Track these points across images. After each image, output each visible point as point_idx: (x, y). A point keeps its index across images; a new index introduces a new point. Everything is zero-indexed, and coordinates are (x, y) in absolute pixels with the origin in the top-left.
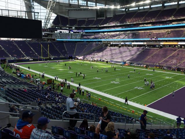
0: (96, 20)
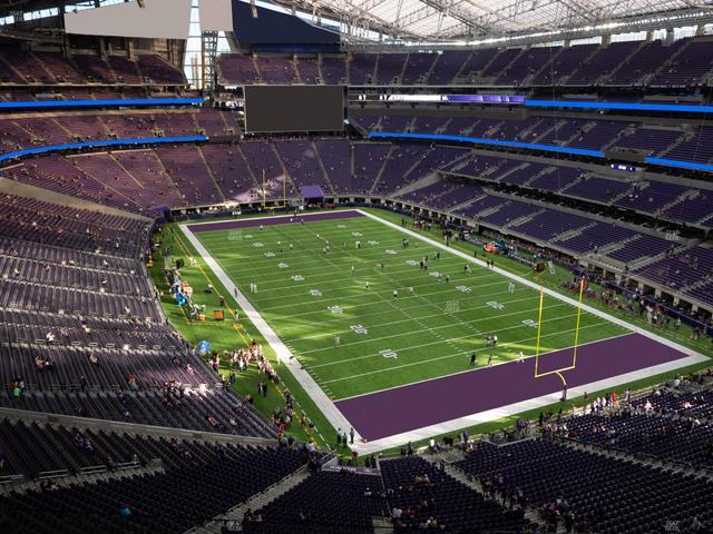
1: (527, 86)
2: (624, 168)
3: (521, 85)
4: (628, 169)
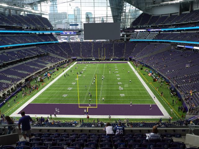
0: (179, 15)
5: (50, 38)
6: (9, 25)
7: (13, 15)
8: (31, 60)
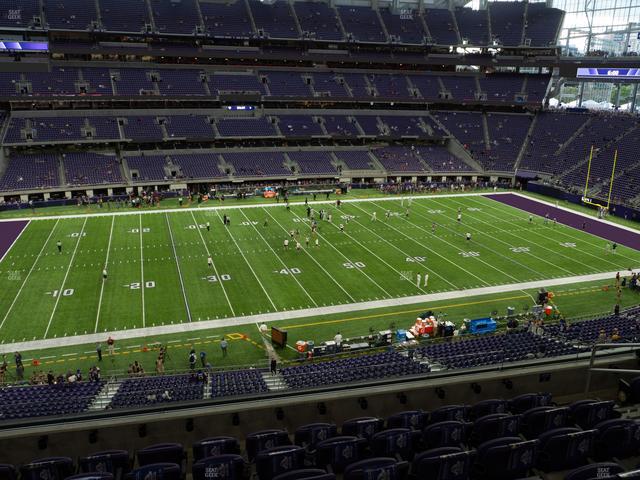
1: (47, 29)
2: (244, 108)
3: (38, 29)
4: (247, 109)
5: (524, 88)
6: (358, 41)
7: (426, 10)
8: (335, 148)
